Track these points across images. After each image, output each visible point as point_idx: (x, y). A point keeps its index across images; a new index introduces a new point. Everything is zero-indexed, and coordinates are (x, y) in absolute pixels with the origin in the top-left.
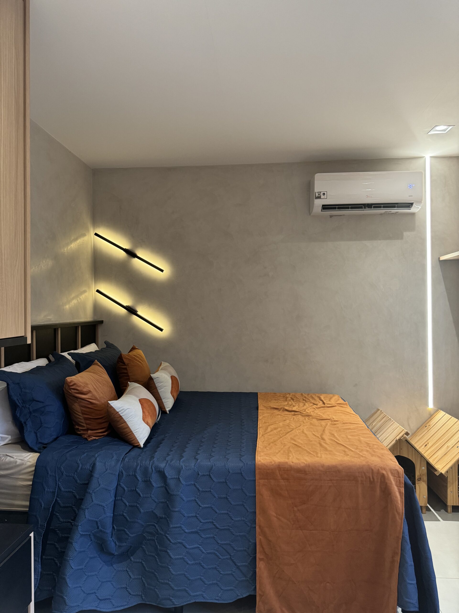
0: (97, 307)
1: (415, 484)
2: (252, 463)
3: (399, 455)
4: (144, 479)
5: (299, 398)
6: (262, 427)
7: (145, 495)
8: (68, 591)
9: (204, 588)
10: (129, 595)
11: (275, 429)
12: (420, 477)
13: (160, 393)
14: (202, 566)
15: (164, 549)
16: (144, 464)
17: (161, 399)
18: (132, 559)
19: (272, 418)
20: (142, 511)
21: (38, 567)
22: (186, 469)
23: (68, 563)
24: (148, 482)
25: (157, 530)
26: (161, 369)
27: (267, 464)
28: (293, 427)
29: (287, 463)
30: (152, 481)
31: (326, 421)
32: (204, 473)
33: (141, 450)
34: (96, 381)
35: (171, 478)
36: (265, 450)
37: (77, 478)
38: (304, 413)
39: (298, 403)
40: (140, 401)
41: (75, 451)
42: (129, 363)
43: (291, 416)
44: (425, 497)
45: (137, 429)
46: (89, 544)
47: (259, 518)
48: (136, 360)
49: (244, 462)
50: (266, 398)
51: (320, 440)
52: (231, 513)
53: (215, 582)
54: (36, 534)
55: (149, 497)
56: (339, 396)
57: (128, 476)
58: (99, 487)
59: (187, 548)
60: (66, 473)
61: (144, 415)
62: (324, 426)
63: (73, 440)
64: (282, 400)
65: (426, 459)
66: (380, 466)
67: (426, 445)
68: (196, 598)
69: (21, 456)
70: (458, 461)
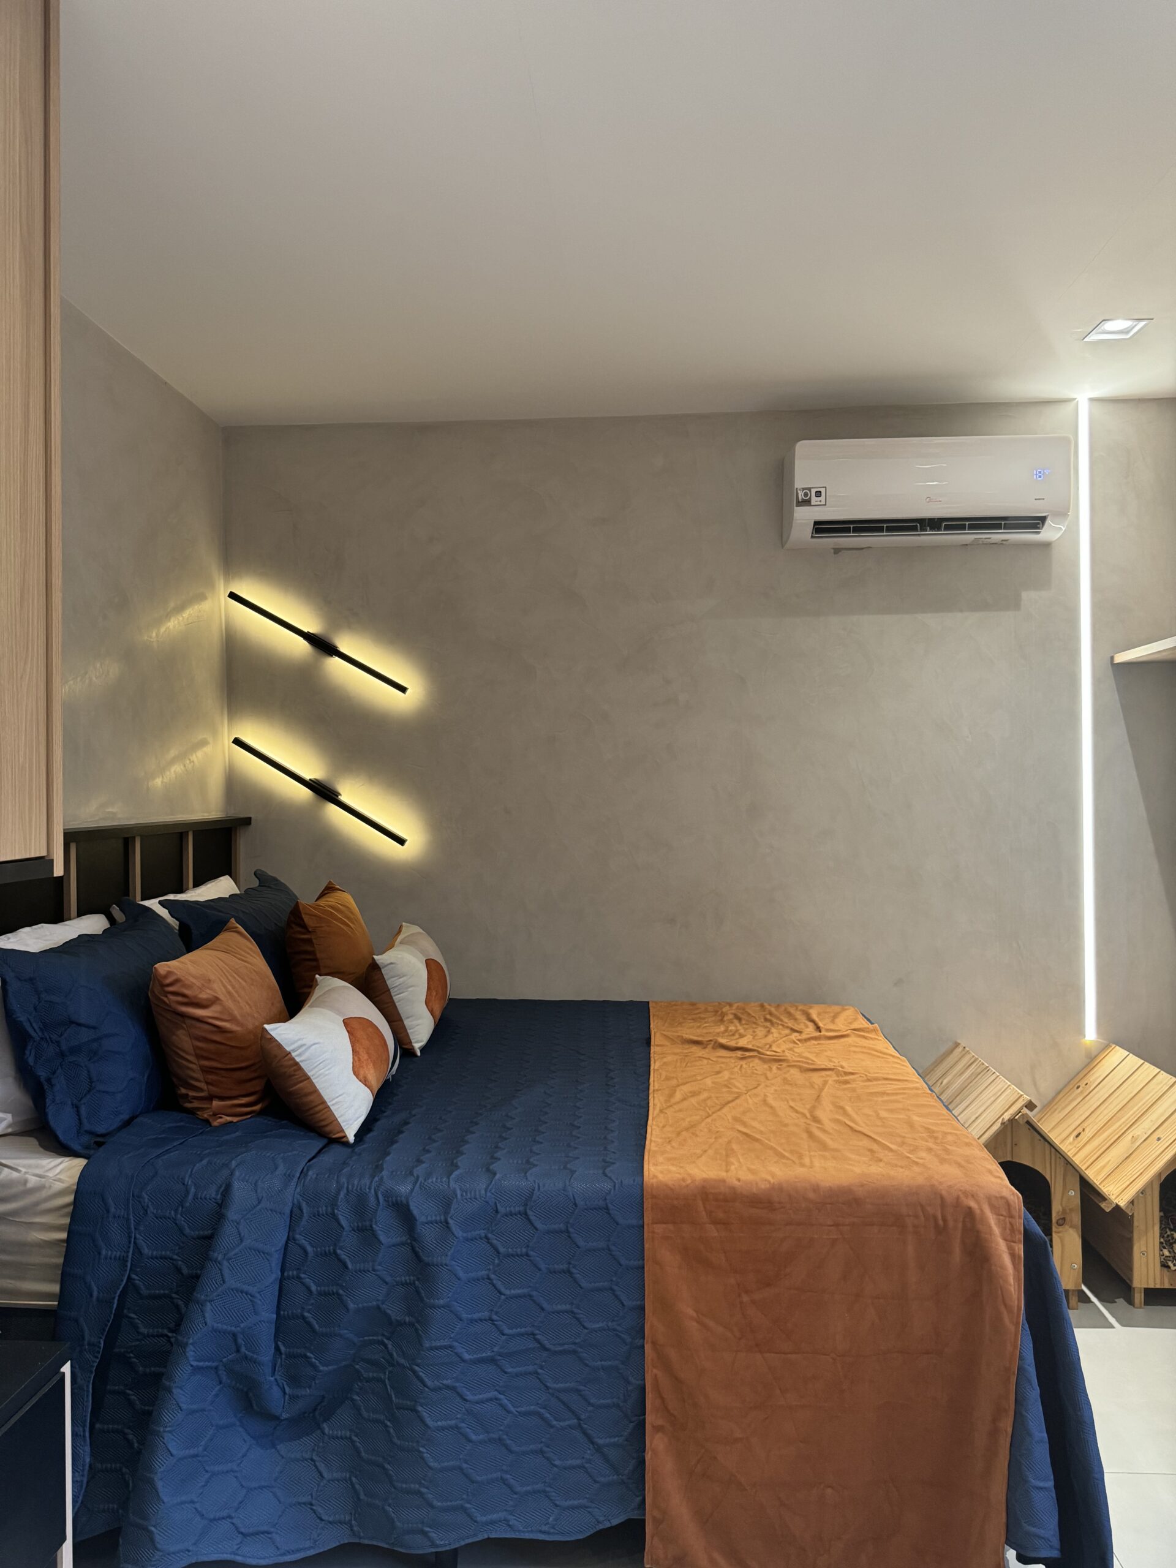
0: (234, 784)
1: (1051, 1235)
2: (634, 1181)
3: (1011, 1160)
4: (356, 1224)
5: (754, 1015)
6: (660, 1090)
7: (358, 1265)
8: (159, 1512)
9: (511, 1503)
10: (318, 1521)
11: (694, 1094)
12: (1062, 1217)
13: (397, 1004)
14: (506, 1446)
15: (408, 1403)
16: (355, 1187)
17: (401, 1020)
18: (327, 1430)
19: (685, 1067)
20: (351, 1306)
21: (83, 1450)
22: (466, 1199)
23: (161, 1440)
24: (366, 1233)
25: (391, 1355)
26: (401, 943)
27: (674, 1185)
28: (739, 1089)
29: (724, 1181)
30: (378, 1228)
31: (824, 1073)
32: (512, 1208)
33: (350, 1150)
34: (234, 974)
35: (425, 1220)
36: (668, 1148)
37: (183, 1222)
38: (768, 1053)
39: (753, 1028)
40: (347, 1023)
41: (177, 1152)
42: (318, 927)
43: (735, 1063)
44: (1076, 1266)
45: (338, 1095)
46: (214, 1393)
47: (653, 1323)
48: (337, 919)
49: (615, 1180)
50: (670, 1015)
51: (808, 1122)
52: (579, 1311)
53: (539, 1486)
54: (77, 1367)
55: (371, 1269)
56: (856, 1010)
57: (314, 1216)
58: (241, 1246)
59: (466, 1400)
60: (154, 1209)
61: (356, 1058)
62: (818, 1085)
63: (174, 1125)
64: (710, 1019)
65: (1078, 1168)
66: (962, 1188)
67: (1080, 1134)
68: (492, 1529)
69: (37, 1167)
70: (1160, 1174)
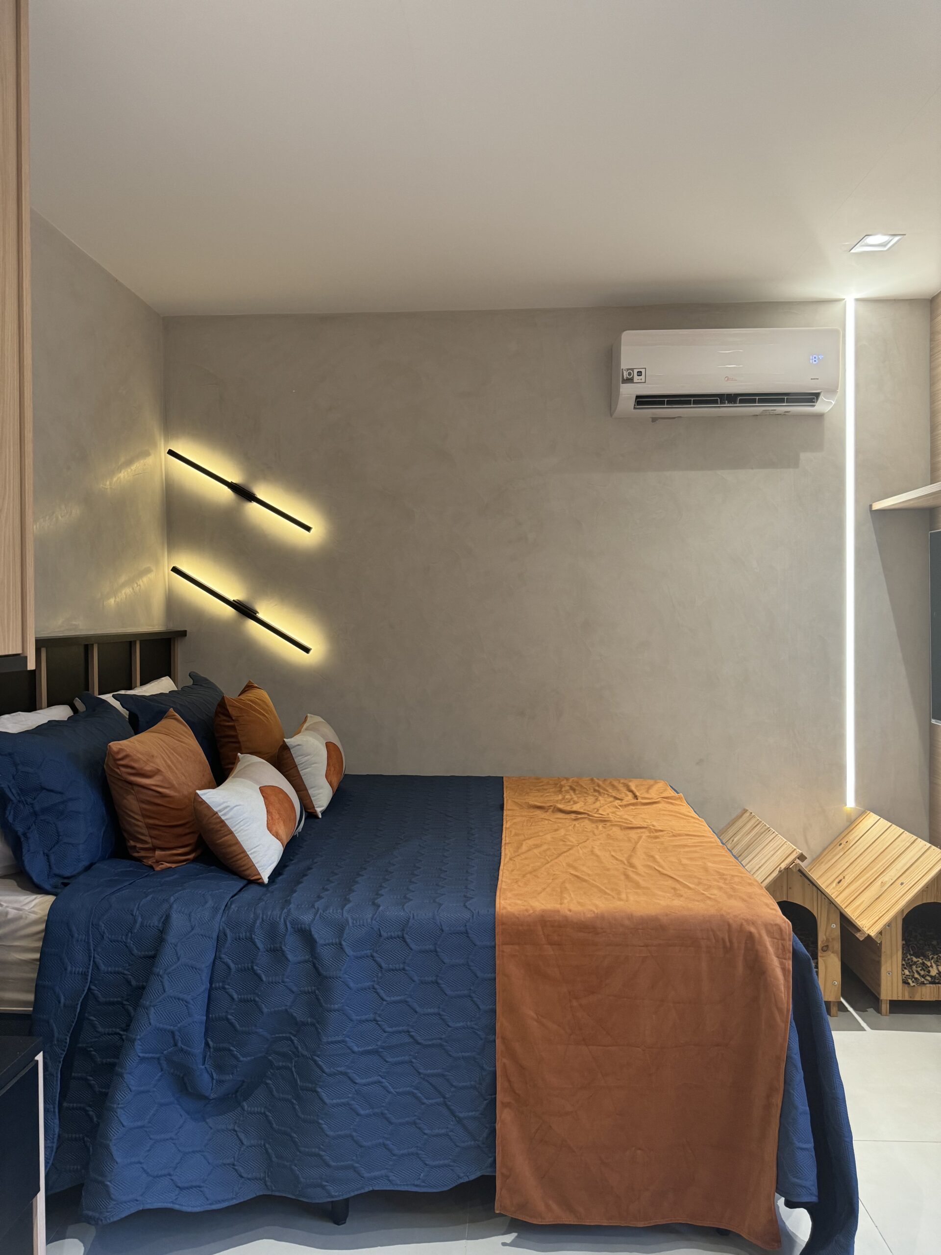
0: (173, 603)
1: (817, 959)
2: (488, 911)
3: (786, 900)
4: (269, 946)
5: (586, 787)
6: (510, 843)
7: (271, 978)
8: (114, 1171)
9: (391, 1163)
10: (239, 1178)
11: (537, 846)
12: (826, 945)
13: (303, 777)
14: (387, 1119)
15: (310, 1085)
16: (269, 917)
17: (306, 790)
18: (246, 1107)
19: (531, 826)
20: (265, 1010)
21: (53, 1123)
22: (356, 926)
23: (115, 1115)
24: (277, 953)
25: (297, 1048)
26: (306, 729)
27: (519, 915)
28: (572, 842)
29: (558, 911)
30: (286, 949)
31: (639, 831)
32: (392, 933)
33: (265, 889)
34: (172, 751)
35: (324, 943)
36: (516, 886)
37: (132, 945)
38: (596, 815)
39: (585, 797)
40: (262, 790)
41: (128, 890)
42: (240, 716)
43: (569, 823)
44: (836, 983)
45: (255, 846)
46: (157, 1078)
47: (502, 1023)
48: (255, 710)
49: (473, 911)
50: (520, 787)
51: (625, 867)
52: (445, 1014)
53: (413, 1150)
54: (48, 1058)
55: (280, 981)
56: (666, 783)
57: (236, 940)
58: (178, 963)
59: (356, 1083)
60: (109, 935)
61: (270, 818)
62: (635, 839)
63: (125, 869)
64: (551, 790)
65: (839, 908)
66: (744, 918)
67: (841, 880)
68: (375, 1183)
69: (16, 902)
70: (902, 911)
